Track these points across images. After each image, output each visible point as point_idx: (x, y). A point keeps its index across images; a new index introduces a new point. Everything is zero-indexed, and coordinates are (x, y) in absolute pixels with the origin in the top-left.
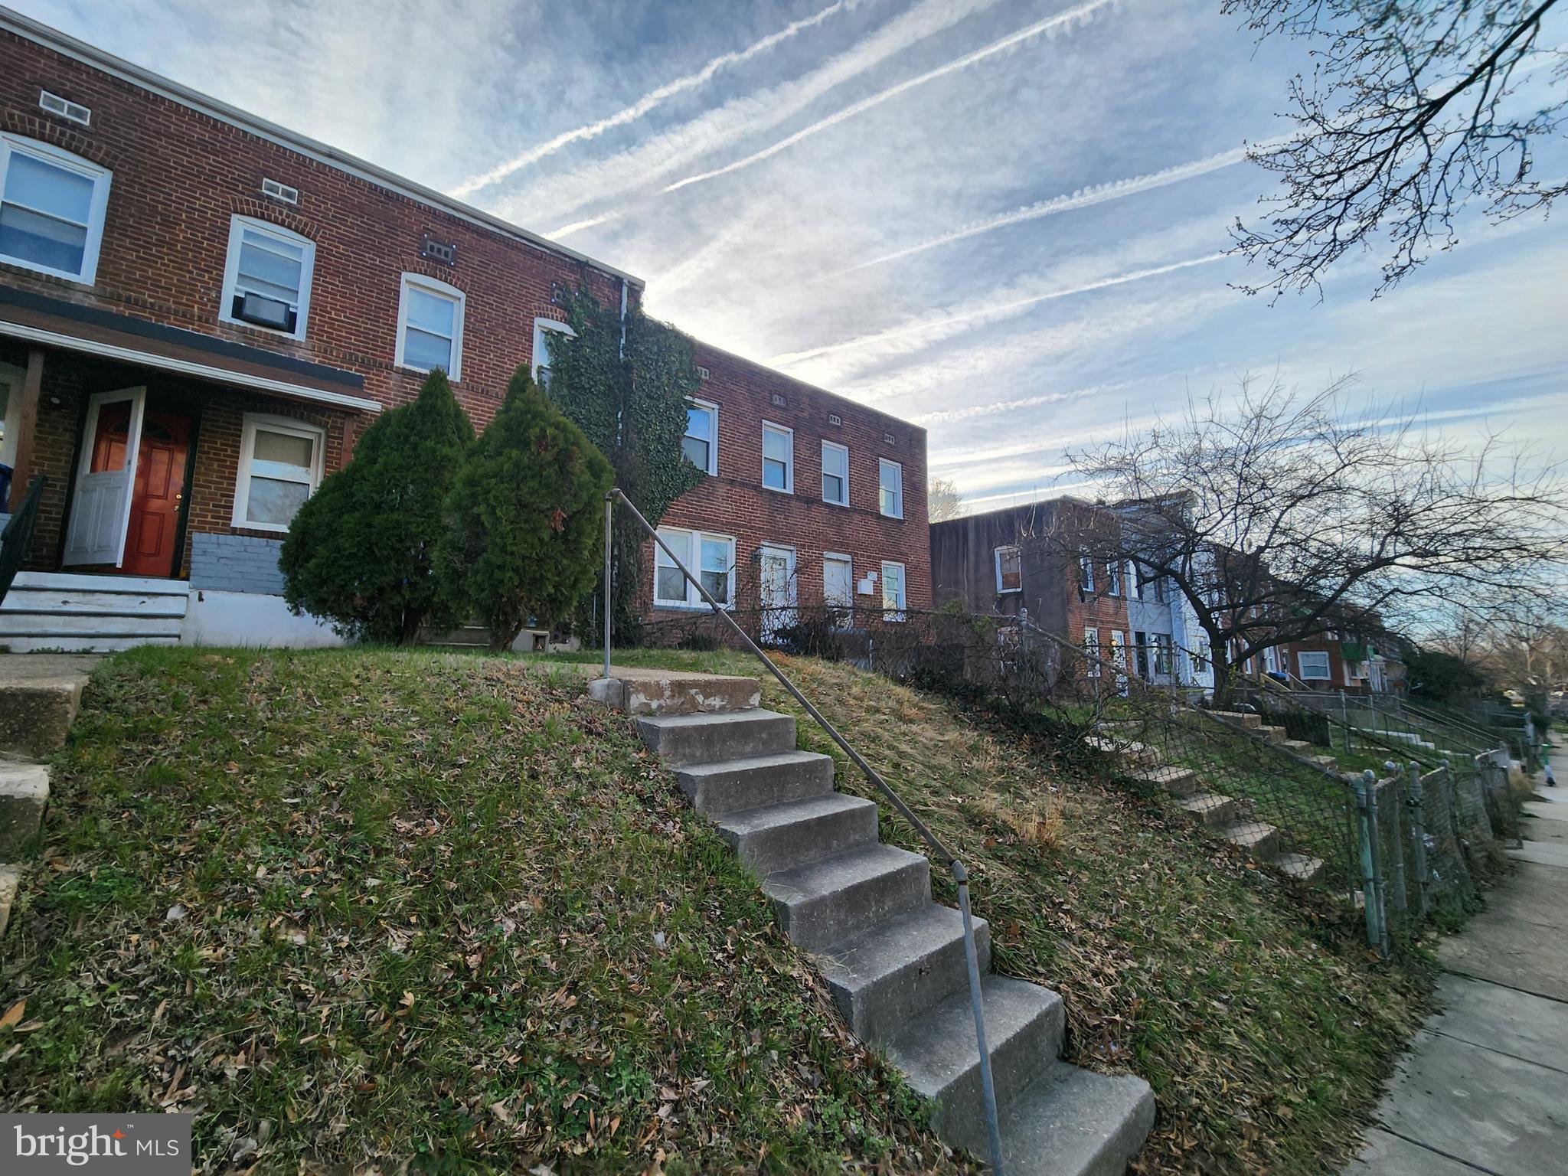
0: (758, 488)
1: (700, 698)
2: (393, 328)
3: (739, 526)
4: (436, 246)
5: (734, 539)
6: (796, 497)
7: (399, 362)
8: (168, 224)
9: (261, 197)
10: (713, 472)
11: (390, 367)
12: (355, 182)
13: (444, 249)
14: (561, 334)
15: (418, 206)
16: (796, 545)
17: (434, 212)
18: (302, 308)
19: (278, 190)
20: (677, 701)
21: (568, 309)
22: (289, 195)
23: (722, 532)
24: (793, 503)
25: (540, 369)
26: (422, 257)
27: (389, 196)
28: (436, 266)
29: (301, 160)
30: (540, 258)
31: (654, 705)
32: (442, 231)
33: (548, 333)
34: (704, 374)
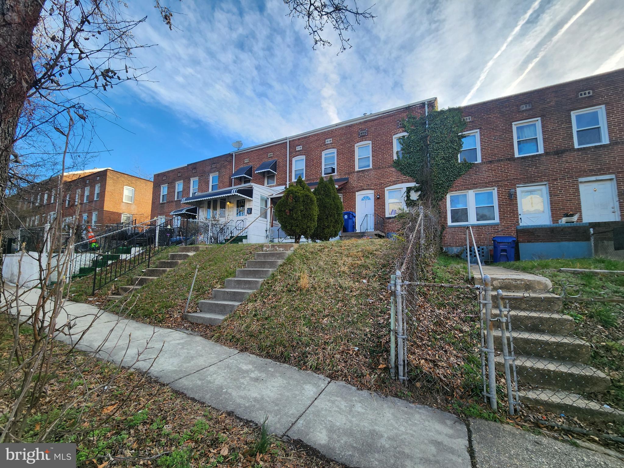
0: (512, 159)
1: (277, 248)
2: (354, 161)
3: (498, 181)
4: (362, 132)
5: (496, 189)
6: (546, 153)
7: (357, 169)
8: (313, 161)
9: (326, 145)
10: (479, 161)
11: (354, 172)
12: (342, 128)
13: (364, 132)
14: (404, 136)
15: (357, 124)
16: (546, 181)
17: (361, 123)
18: (335, 167)
19: (328, 141)
20: (273, 249)
21: (404, 127)
22: (330, 141)
23: (487, 187)
24: (543, 158)
25: (397, 153)
26: (359, 138)
27: (350, 126)
28: (363, 138)
29: (332, 131)
30: (392, 116)
31: (268, 250)
32: (363, 127)
33: (399, 138)
34: (468, 119)
